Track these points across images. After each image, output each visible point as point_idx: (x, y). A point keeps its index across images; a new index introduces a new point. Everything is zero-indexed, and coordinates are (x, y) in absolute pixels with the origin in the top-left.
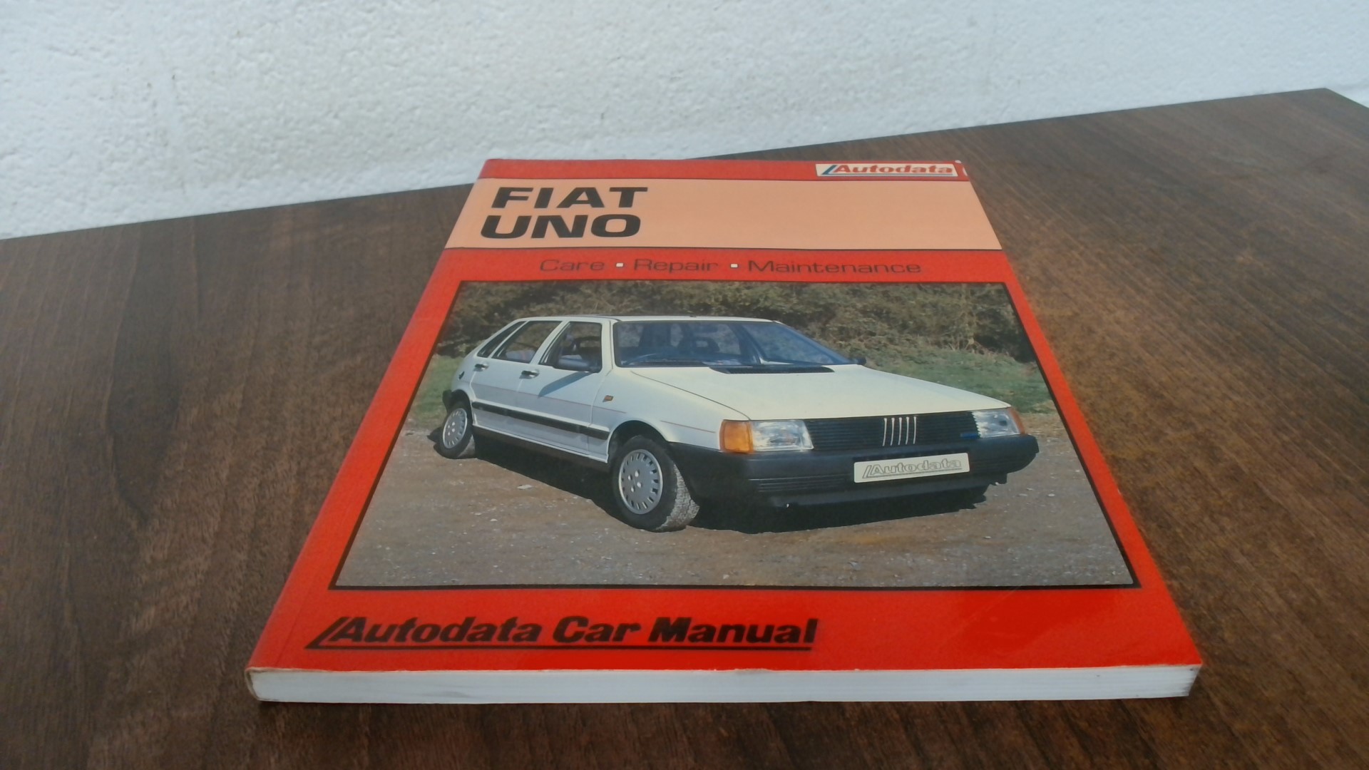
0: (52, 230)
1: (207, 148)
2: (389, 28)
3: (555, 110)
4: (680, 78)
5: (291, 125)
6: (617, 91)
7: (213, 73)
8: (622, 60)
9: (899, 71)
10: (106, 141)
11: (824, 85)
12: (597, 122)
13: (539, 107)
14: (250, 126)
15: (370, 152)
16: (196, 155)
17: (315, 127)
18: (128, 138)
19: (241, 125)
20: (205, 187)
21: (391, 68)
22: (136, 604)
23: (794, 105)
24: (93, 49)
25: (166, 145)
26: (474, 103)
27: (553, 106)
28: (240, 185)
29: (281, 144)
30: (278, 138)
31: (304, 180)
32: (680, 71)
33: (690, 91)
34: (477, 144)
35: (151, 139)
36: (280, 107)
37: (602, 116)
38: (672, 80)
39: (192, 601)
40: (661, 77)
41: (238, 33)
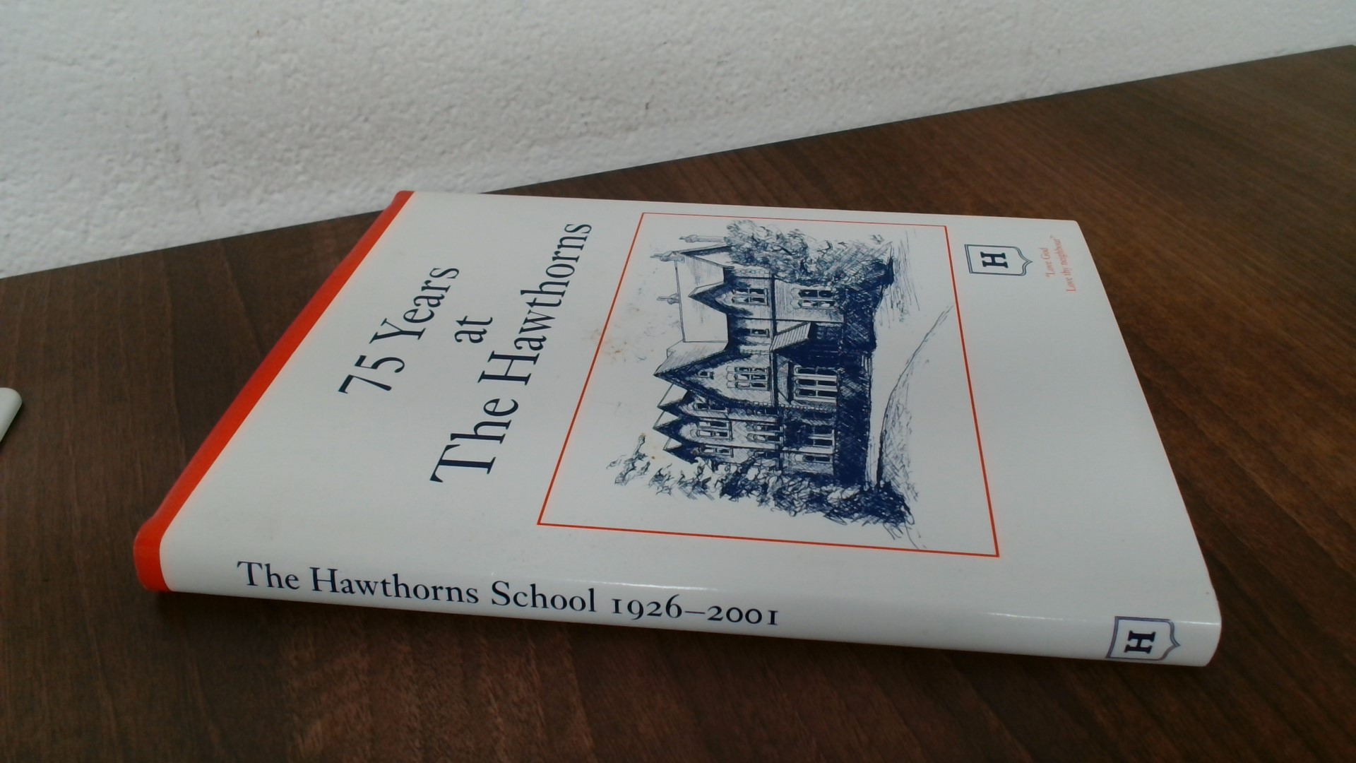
0: (51, 265)
1: (224, 162)
2: (424, 20)
3: (598, 102)
4: (726, 62)
5: (318, 131)
6: (663, 78)
7: (231, 78)
8: (668, 45)
9: (944, 44)
10: (110, 160)
11: (870, 63)
12: (642, 112)
13: (582, 99)
14: (272, 135)
15: (402, 157)
16: (212, 171)
17: (344, 133)
18: (135, 155)
19: (262, 134)
20: (223, 205)
21: (426, 65)
22: (296, 718)
23: (840, 84)
24: (93, 57)
25: (178, 161)
26: (514, 99)
27: (596, 98)
28: (261, 201)
29: (306, 153)
30: (302, 147)
31: (330, 192)
32: (728, 54)
33: (737, 75)
34: (517, 142)
35: (161, 155)
36: (305, 112)
37: (647, 107)
38: (719, 63)
39: (362, 708)
40: (708, 61)
41: (258, 32)
